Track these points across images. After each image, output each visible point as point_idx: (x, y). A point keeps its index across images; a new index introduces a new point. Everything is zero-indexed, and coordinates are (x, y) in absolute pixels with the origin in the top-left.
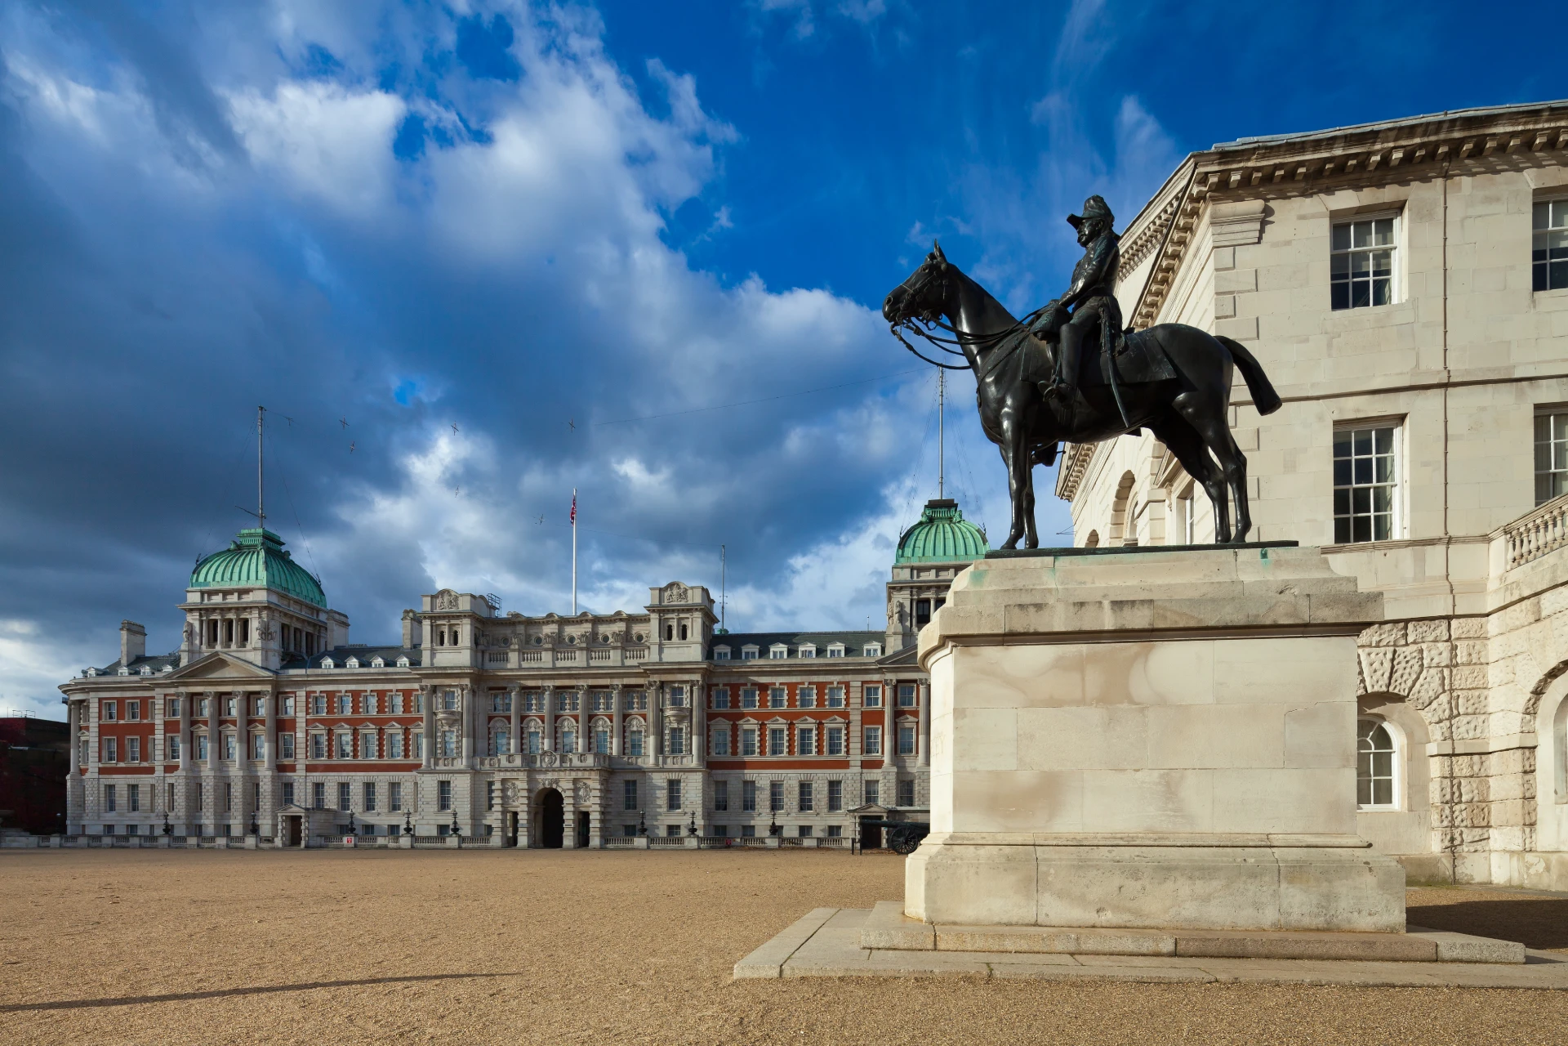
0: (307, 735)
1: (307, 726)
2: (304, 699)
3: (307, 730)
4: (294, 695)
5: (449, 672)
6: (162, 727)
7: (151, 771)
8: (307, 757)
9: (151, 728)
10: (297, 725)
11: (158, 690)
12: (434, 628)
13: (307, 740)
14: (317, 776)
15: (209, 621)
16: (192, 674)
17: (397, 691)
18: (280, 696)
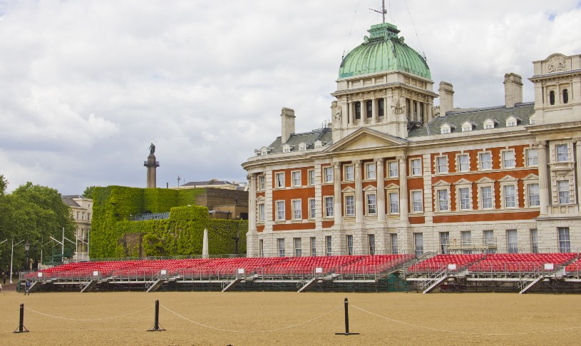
0: (433, 191)
1: (433, 183)
2: (429, 161)
3: (433, 187)
4: (420, 158)
5: (563, 127)
6: (320, 191)
7: (312, 226)
8: (434, 210)
9: (311, 192)
10: (425, 183)
11: (316, 162)
12: (545, 89)
13: (433, 196)
14: (443, 227)
15: (353, 103)
16: (343, 147)
17: (510, 147)
18: (410, 160)
